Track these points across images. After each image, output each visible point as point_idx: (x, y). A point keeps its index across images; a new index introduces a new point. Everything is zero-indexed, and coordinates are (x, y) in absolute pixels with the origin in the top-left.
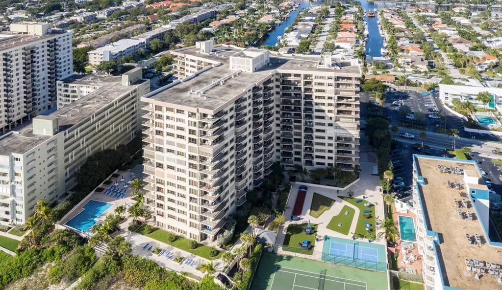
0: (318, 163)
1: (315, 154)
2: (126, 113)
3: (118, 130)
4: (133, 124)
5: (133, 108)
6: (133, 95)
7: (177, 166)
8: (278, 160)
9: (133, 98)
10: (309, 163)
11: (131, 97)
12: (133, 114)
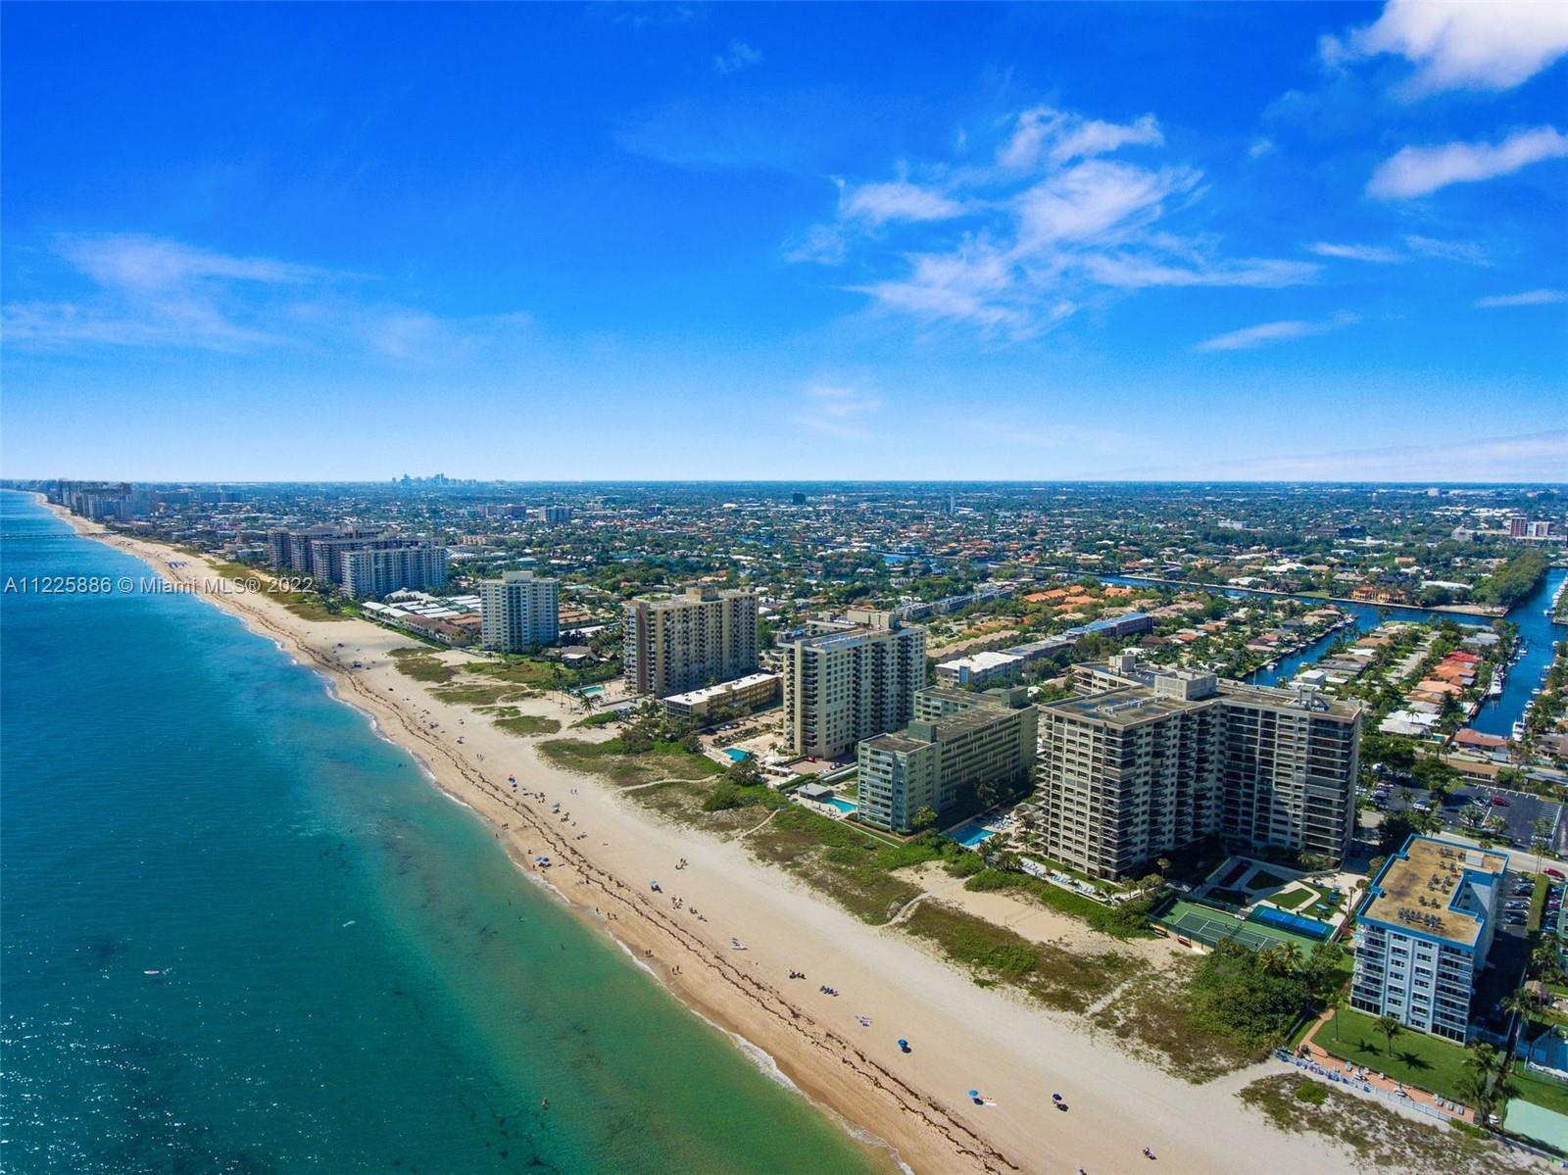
0: (1275, 840)
1: (1272, 825)
2: (1006, 743)
3: (995, 762)
4: (1014, 761)
5: (1015, 739)
6: (1017, 720)
7: (1077, 789)
8: (1218, 829)
9: (1015, 725)
10: (1264, 838)
11: (1013, 722)
12: (1014, 747)
